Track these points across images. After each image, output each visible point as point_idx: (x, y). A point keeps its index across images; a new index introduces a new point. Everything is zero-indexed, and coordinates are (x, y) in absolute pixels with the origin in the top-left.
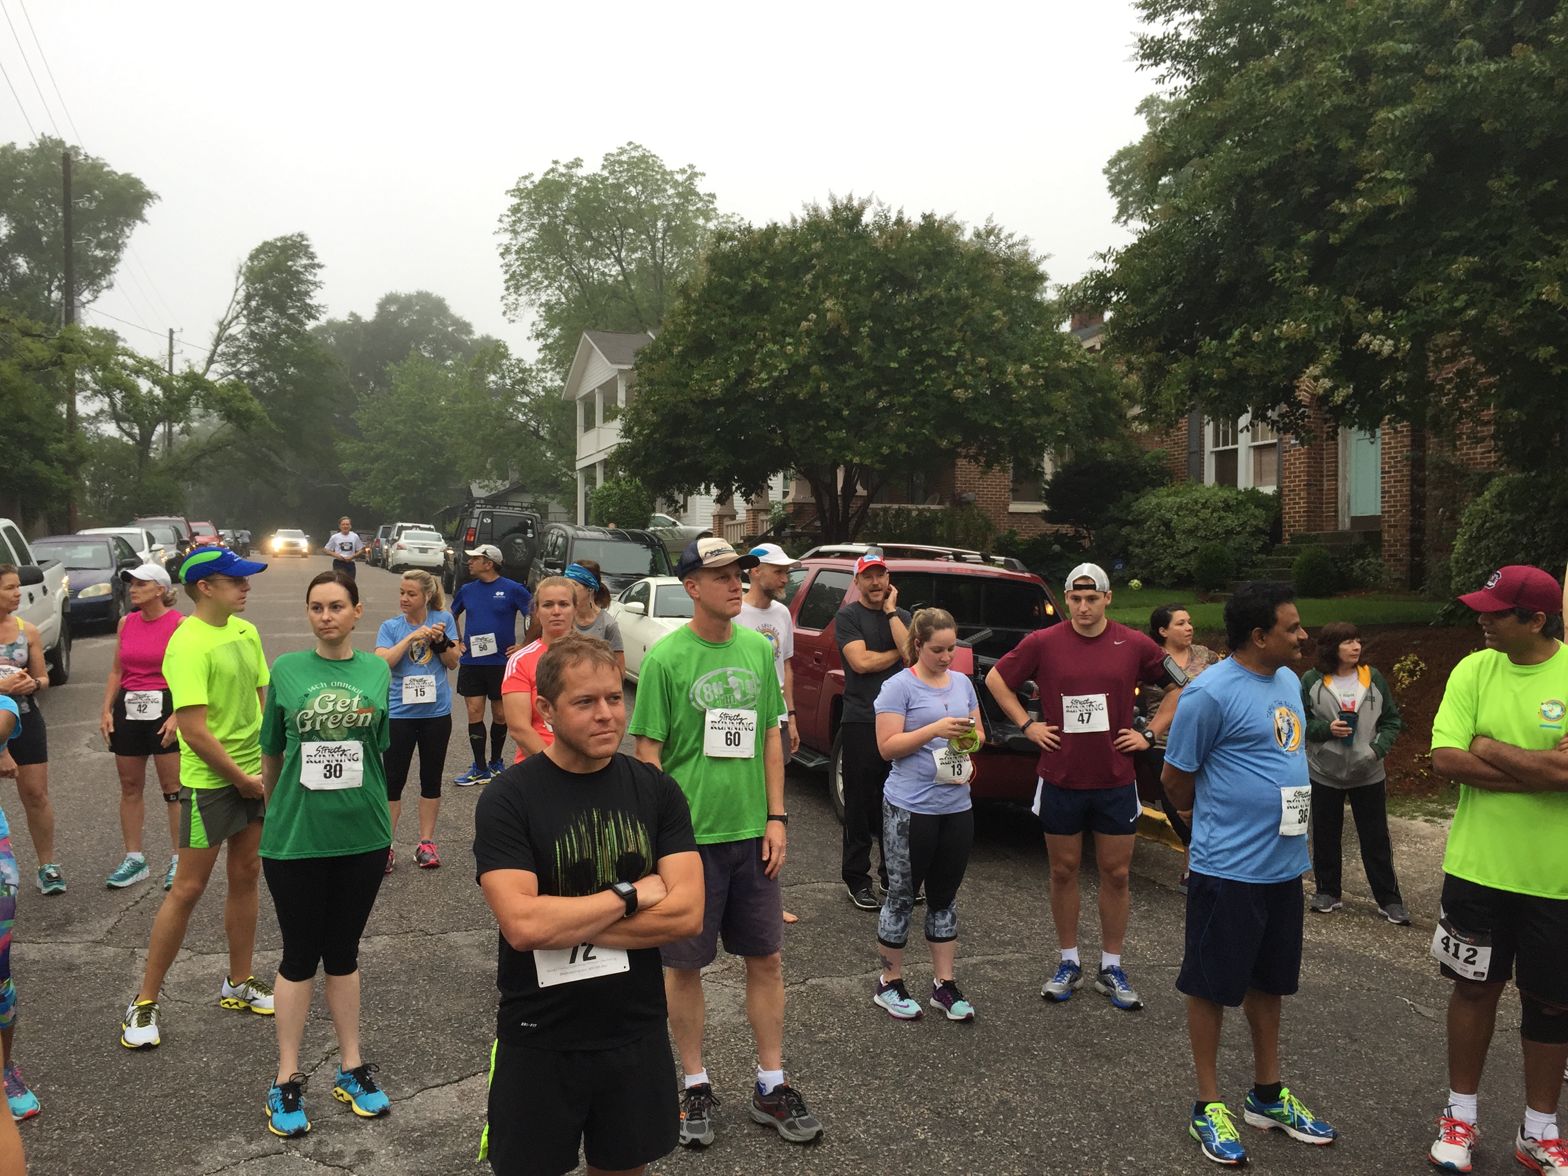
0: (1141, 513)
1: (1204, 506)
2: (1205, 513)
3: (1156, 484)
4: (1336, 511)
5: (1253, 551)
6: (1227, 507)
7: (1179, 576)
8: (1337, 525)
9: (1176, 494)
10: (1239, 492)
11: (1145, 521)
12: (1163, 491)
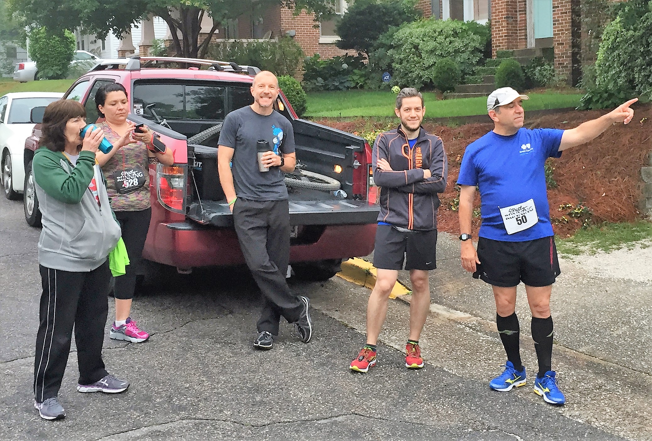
0: (399, 40)
1: (440, 33)
2: (441, 39)
3: (409, 20)
4: (526, 35)
5: (472, 64)
6: (455, 34)
7: (425, 83)
8: (526, 45)
9: (423, 26)
10: (463, 24)
11: (402, 45)
12: (414, 24)
